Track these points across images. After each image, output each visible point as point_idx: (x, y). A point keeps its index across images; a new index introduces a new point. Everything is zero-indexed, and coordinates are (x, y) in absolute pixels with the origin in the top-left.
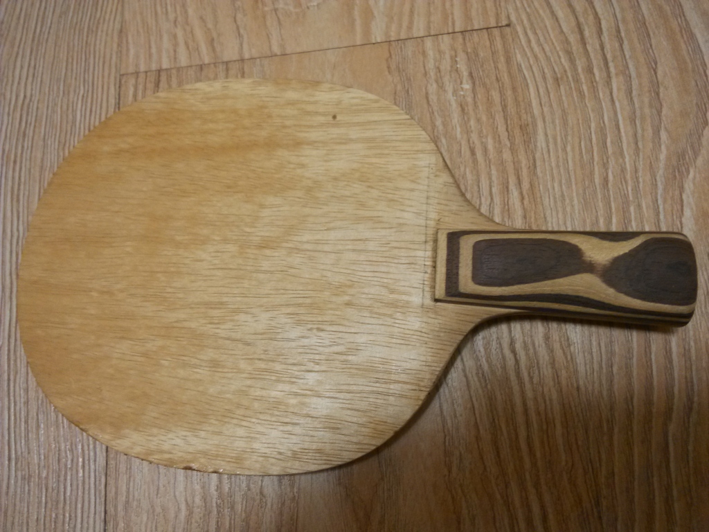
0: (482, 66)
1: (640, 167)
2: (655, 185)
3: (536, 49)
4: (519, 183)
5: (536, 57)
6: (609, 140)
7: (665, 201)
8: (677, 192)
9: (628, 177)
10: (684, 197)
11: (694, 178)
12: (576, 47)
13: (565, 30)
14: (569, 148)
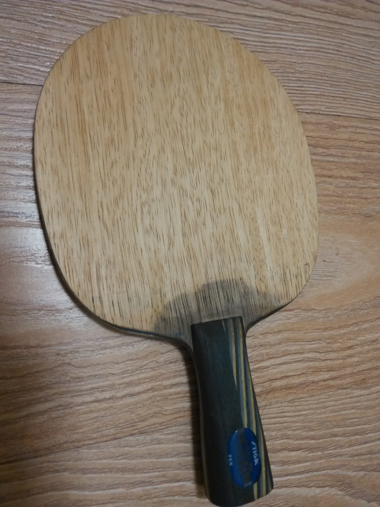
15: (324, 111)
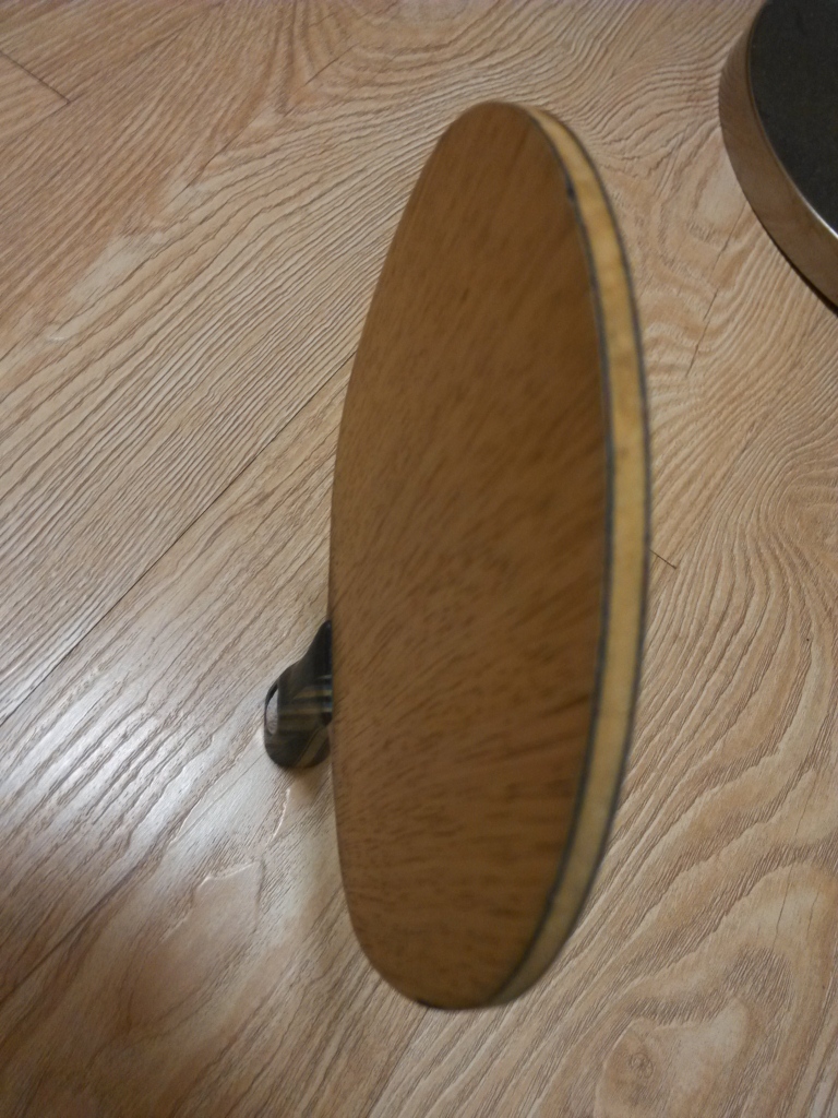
1: (683, 752)
2: (683, 773)
3: (680, 602)
5: (675, 607)
6: (677, 712)
7: (681, 791)
8: (695, 793)
9: (669, 750)
10: (697, 801)
11: (716, 794)
12: (709, 627)
13: (711, 608)
15: (289, 415)
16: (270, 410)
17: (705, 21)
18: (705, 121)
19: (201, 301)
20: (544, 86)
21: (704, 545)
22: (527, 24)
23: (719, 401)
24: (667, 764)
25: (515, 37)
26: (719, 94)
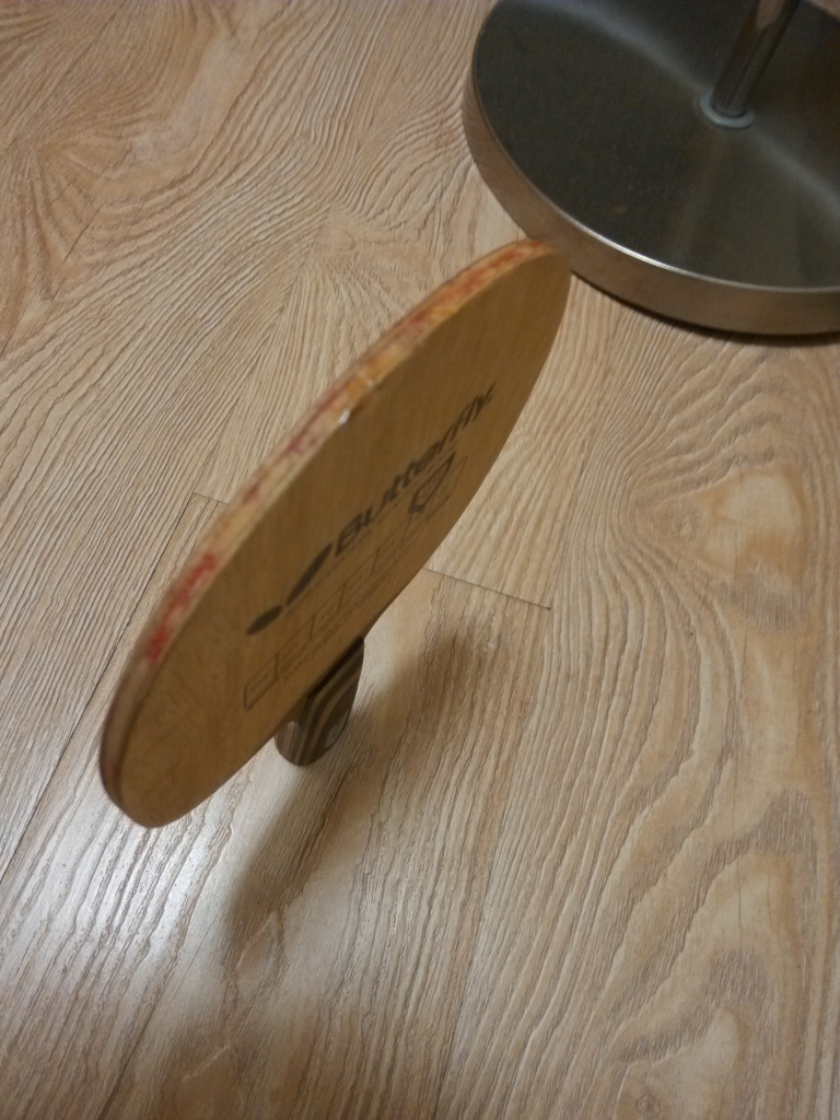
0: (512, 634)
1: (605, 786)
2: (610, 807)
3: (563, 641)
4: (499, 753)
5: (559, 648)
6: (589, 749)
7: (613, 825)
8: (627, 822)
9: (592, 789)
10: (631, 829)
11: (647, 816)
12: (596, 656)
13: (594, 636)
14: (553, 741)
16: (117, 596)
17: (432, 65)
18: (458, 163)
19: (19, 514)
20: (295, 182)
21: (569, 578)
22: (262, 127)
23: (545, 433)
24: (593, 805)
25: (254, 143)
26: (465, 131)
